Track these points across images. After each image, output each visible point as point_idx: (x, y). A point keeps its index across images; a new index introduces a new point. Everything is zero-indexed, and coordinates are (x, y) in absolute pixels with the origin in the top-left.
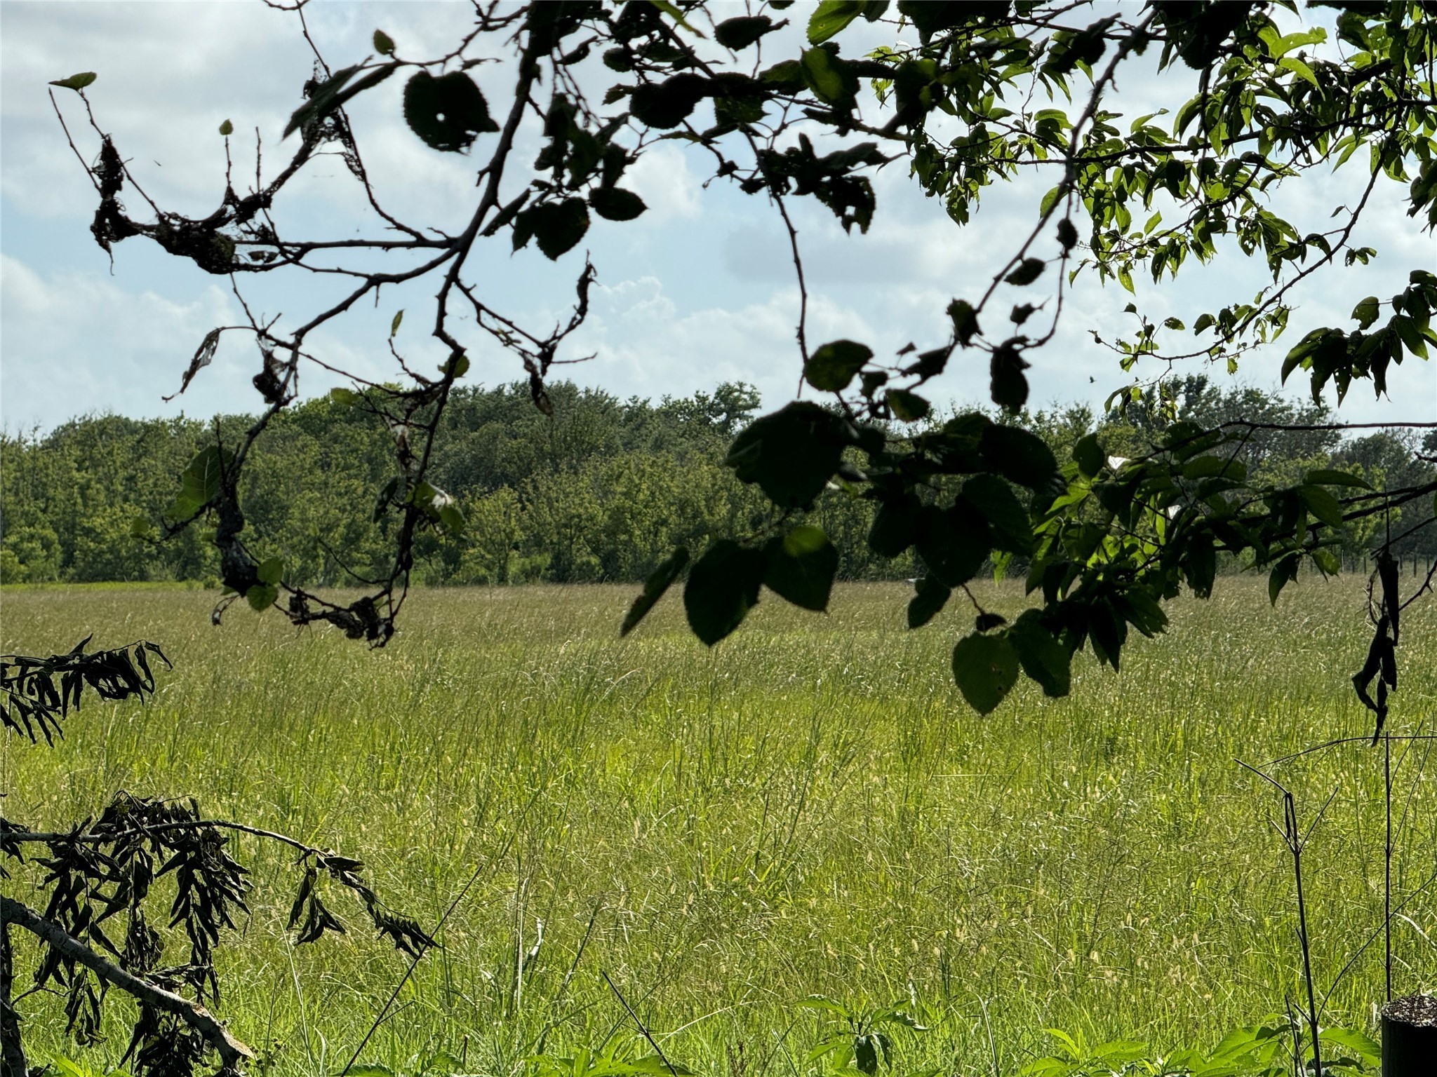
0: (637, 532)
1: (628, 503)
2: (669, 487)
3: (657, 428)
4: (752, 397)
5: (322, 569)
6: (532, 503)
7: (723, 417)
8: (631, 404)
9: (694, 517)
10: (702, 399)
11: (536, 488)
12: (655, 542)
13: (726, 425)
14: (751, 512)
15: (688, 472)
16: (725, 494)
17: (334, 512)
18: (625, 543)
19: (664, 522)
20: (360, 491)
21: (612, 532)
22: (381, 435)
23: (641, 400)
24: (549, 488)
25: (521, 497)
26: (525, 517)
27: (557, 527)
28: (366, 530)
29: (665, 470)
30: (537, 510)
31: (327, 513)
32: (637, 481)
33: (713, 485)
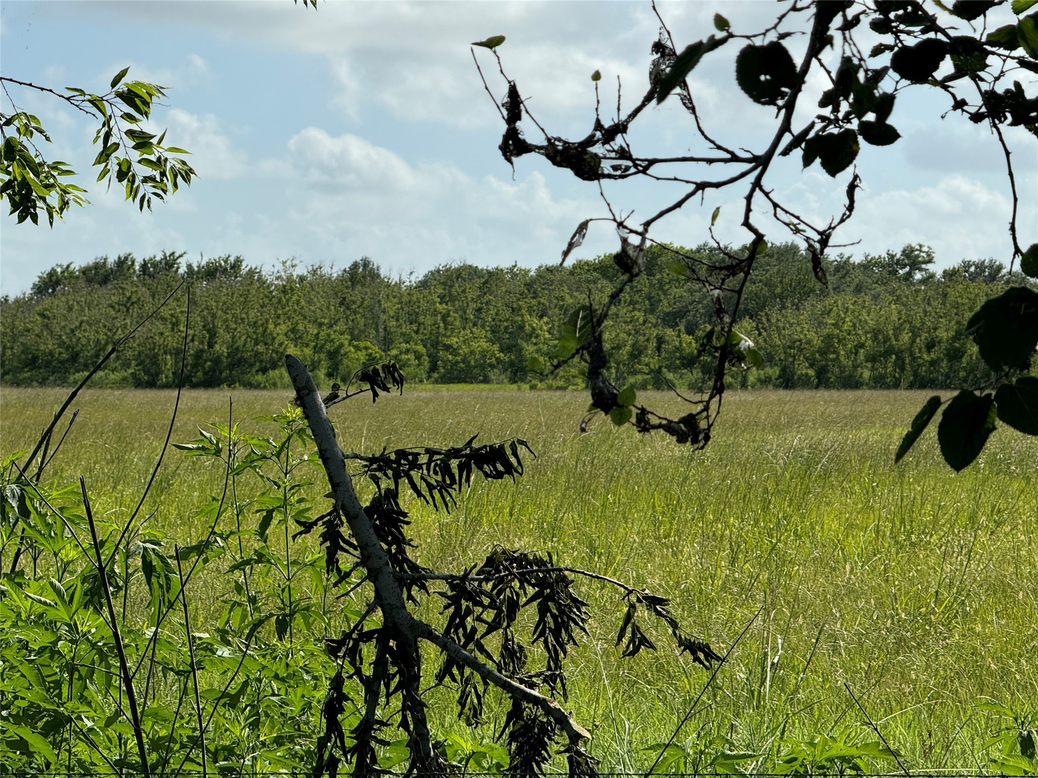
0: (842, 353)
1: (837, 332)
2: (865, 320)
3: (858, 277)
4: (928, 255)
5: (614, 376)
6: (766, 331)
7: (907, 269)
8: (839, 260)
9: (885, 342)
10: (892, 257)
11: (769, 320)
12: (856, 360)
13: (909, 275)
14: (926, 339)
15: (881, 309)
16: (907, 326)
17: (623, 336)
18: (834, 360)
19: (862, 346)
20: (641, 320)
21: (823, 352)
22: (658, 280)
23: (846, 256)
24: (778, 320)
25: (757, 326)
26: (761, 341)
27: (784, 348)
28: (646, 348)
29: (864, 307)
30: (769, 335)
31: (617, 335)
32: (843, 316)
33: (899, 319)
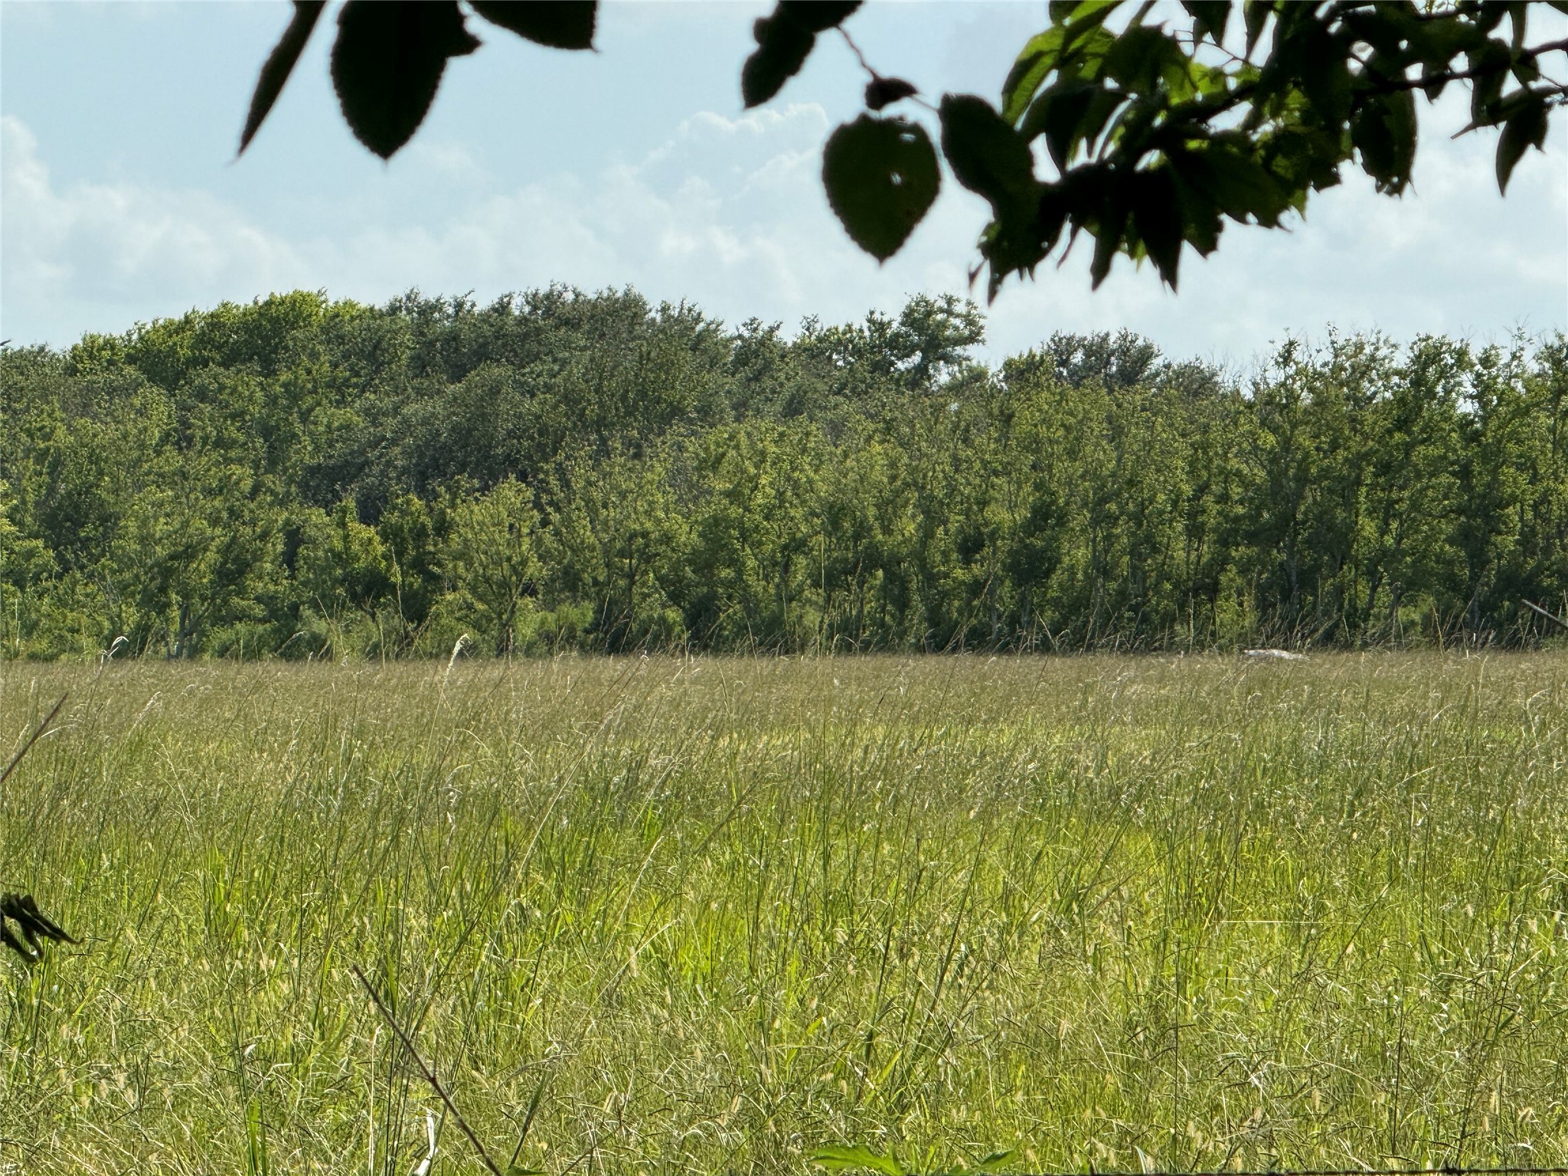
1: (735, 512)
4: (969, 321)
7: (917, 358)
8: (746, 334)
10: (880, 327)
11: (566, 484)
13: (921, 371)
14: (961, 530)
15: (846, 455)
23: (765, 326)
24: (590, 483)
25: (537, 496)
26: (548, 538)
27: (606, 552)
28: (258, 556)
30: (568, 522)
33: (893, 478)
